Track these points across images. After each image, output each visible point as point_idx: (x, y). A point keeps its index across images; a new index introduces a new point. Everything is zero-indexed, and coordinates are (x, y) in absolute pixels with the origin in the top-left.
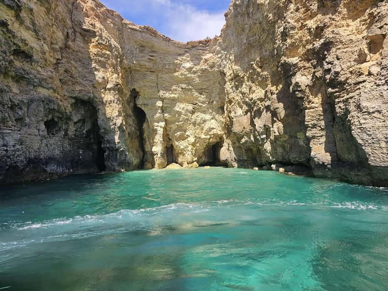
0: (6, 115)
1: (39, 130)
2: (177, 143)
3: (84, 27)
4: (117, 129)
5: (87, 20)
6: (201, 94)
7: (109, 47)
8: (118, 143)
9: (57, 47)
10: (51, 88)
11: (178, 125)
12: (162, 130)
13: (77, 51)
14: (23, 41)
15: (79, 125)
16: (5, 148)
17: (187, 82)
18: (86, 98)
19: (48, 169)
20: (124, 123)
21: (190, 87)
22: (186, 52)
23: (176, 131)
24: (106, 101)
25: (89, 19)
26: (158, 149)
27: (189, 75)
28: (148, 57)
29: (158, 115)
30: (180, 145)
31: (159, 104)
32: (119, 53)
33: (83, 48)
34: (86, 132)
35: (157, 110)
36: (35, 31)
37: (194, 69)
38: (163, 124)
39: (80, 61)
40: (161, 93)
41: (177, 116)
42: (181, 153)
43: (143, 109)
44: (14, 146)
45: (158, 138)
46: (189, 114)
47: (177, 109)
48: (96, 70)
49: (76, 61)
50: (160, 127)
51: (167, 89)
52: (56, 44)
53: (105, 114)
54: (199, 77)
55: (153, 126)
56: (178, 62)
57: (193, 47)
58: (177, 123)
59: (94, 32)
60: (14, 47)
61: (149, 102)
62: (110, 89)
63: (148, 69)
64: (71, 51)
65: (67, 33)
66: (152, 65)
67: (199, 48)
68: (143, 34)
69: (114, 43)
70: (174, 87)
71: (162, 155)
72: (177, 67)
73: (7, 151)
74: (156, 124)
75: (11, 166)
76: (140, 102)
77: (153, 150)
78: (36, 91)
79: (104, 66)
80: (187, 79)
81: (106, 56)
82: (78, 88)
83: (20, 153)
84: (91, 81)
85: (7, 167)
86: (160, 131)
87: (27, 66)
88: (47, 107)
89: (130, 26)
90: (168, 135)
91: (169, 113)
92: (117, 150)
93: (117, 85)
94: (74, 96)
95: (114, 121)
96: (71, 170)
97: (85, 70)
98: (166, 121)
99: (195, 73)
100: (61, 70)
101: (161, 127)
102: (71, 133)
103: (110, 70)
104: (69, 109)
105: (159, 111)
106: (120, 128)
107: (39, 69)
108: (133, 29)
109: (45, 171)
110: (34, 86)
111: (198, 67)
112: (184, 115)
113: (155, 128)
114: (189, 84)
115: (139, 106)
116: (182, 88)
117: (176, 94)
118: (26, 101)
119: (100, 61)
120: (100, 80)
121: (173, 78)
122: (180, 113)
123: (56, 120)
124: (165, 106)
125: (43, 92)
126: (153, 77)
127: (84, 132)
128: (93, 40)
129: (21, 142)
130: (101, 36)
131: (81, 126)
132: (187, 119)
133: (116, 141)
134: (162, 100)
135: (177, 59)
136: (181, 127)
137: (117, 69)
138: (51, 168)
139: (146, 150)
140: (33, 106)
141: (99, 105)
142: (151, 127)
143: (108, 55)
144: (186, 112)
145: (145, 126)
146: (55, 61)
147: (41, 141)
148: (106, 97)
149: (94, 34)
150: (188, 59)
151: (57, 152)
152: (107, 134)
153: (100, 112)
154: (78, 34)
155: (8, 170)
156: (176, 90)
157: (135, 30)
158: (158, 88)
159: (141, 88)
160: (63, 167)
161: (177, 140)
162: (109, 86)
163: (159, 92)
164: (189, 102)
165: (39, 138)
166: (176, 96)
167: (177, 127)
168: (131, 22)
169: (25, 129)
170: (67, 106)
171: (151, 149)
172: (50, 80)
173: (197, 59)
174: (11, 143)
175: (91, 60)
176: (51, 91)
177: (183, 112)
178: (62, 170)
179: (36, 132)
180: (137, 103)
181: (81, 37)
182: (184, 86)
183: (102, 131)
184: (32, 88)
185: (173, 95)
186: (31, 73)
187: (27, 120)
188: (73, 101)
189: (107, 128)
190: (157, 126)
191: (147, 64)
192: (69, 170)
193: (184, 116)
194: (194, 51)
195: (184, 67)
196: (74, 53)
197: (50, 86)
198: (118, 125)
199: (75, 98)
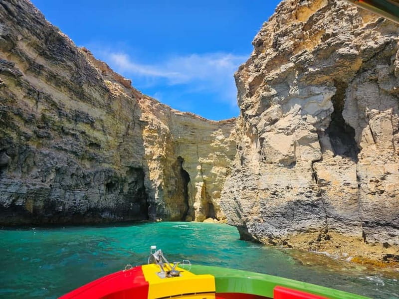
0: (79, 182)
1: (100, 190)
2: (214, 200)
3: (141, 120)
4: (157, 189)
5: (143, 115)
6: (232, 160)
7: (159, 130)
8: (157, 199)
9: (121, 135)
10: (111, 163)
11: (214, 185)
12: (201, 188)
13: (134, 136)
14: (95, 138)
15: (133, 185)
16: (74, 201)
17: (221, 150)
18: (137, 166)
19: (103, 216)
20: (163, 184)
21: (223, 154)
22: (220, 127)
23: (213, 190)
24: (151, 169)
25: (145, 114)
26: (197, 205)
27: (222, 145)
28: (190, 133)
29: (198, 176)
30: (217, 202)
31: (199, 167)
32: (166, 133)
33: (139, 133)
34: (138, 190)
35: (197, 172)
36: (103, 131)
37: (225, 141)
38: (202, 184)
39: (136, 142)
40: (200, 159)
41: (213, 177)
42: (218, 209)
43: (187, 171)
44: (80, 200)
45: (198, 195)
46: (223, 176)
47: (213, 171)
48: (146, 147)
49: (133, 142)
50: (199, 186)
51: (205, 156)
52: (120, 133)
53: (149, 177)
54: (229, 146)
55: (195, 185)
56: (213, 135)
57: (224, 124)
58: (214, 183)
59: (148, 122)
60: (89, 143)
61: (192, 166)
62: (155, 160)
63: (189, 141)
64: (130, 136)
65: (129, 125)
66: (193, 138)
67: (228, 125)
68: (186, 118)
69: (163, 126)
70: (211, 154)
71: (201, 210)
72: (212, 139)
73: (75, 203)
74: (196, 184)
75: (76, 213)
76: (185, 166)
77: (194, 206)
78: (101, 166)
79: (153, 144)
80: (220, 148)
81: (154, 137)
82: (132, 160)
83: (82, 204)
84: (142, 155)
85: (74, 213)
86: (200, 189)
87: (97, 152)
88: (107, 174)
89: (176, 113)
90: (207, 193)
91: (207, 175)
92: (156, 204)
93: (160, 156)
94: (129, 165)
95: (155, 182)
96: (122, 218)
97: (139, 148)
98: (204, 181)
99: (226, 143)
100: (122, 149)
101: (201, 186)
102: (126, 190)
103: (156, 146)
104: (124, 175)
105: (199, 173)
106: (159, 187)
107: (105, 152)
108: (178, 115)
109: (100, 217)
110: (100, 163)
111: (228, 139)
112: (219, 176)
113: (196, 186)
114: (222, 152)
115: (184, 169)
116: (217, 155)
117: (212, 160)
118: (93, 173)
119: (149, 141)
120: (148, 154)
121: (209, 147)
122: (215, 175)
123: (113, 183)
124: (204, 169)
125: (106, 166)
126: (194, 147)
127: (136, 190)
128: (146, 127)
129: (86, 198)
130: (152, 124)
131: (134, 186)
132: (222, 180)
133: (156, 198)
134: (201, 164)
135: (212, 133)
136: (217, 187)
137: (162, 145)
138: (106, 215)
139: (189, 205)
140: (98, 175)
141: (146, 171)
142: (193, 186)
143: (156, 136)
144: (220, 174)
145: (189, 185)
146: (118, 144)
147: (100, 197)
148: (152, 165)
149: (147, 123)
150: (221, 133)
151: (112, 204)
152: (150, 192)
153: (146, 176)
154: (136, 124)
155: (73, 214)
156: (212, 156)
157: (181, 115)
158: (198, 154)
159: (185, 155)
160: (115, 215)
161: (214, 198)
162: (154, 158)
163: (198, 158)
164: (223, 166)
165: (99, 195)
166: (212, 161)
167: (214, 186)
168: (177, 110)
169: (90, 189)
170: (123, 173)
171: (193, 204)
172: (111, 158)
173: (227, 133)
174: (79, 199)
175: (143, 141)
176: (111, 164)
177: (218, 174)
178: (113, 217)
179: (98, 191)
180: (183, 167)
181: (138, 126)
182: (218, 153)
183: (147, 190)
184: (98, 164)
185: (209, 161)
186: (99, 155)
187: (93, 184)
188: (128, 169)
189: (150, 187)
190: (197, 185)
191: (189, 138)
192: (120, 217)
193: (219, 178)
194: (225, 127)
195: (217, 139)
196: (133, 137)
197: (110, 161)
198: (158, 185)
199: (130, 167)
